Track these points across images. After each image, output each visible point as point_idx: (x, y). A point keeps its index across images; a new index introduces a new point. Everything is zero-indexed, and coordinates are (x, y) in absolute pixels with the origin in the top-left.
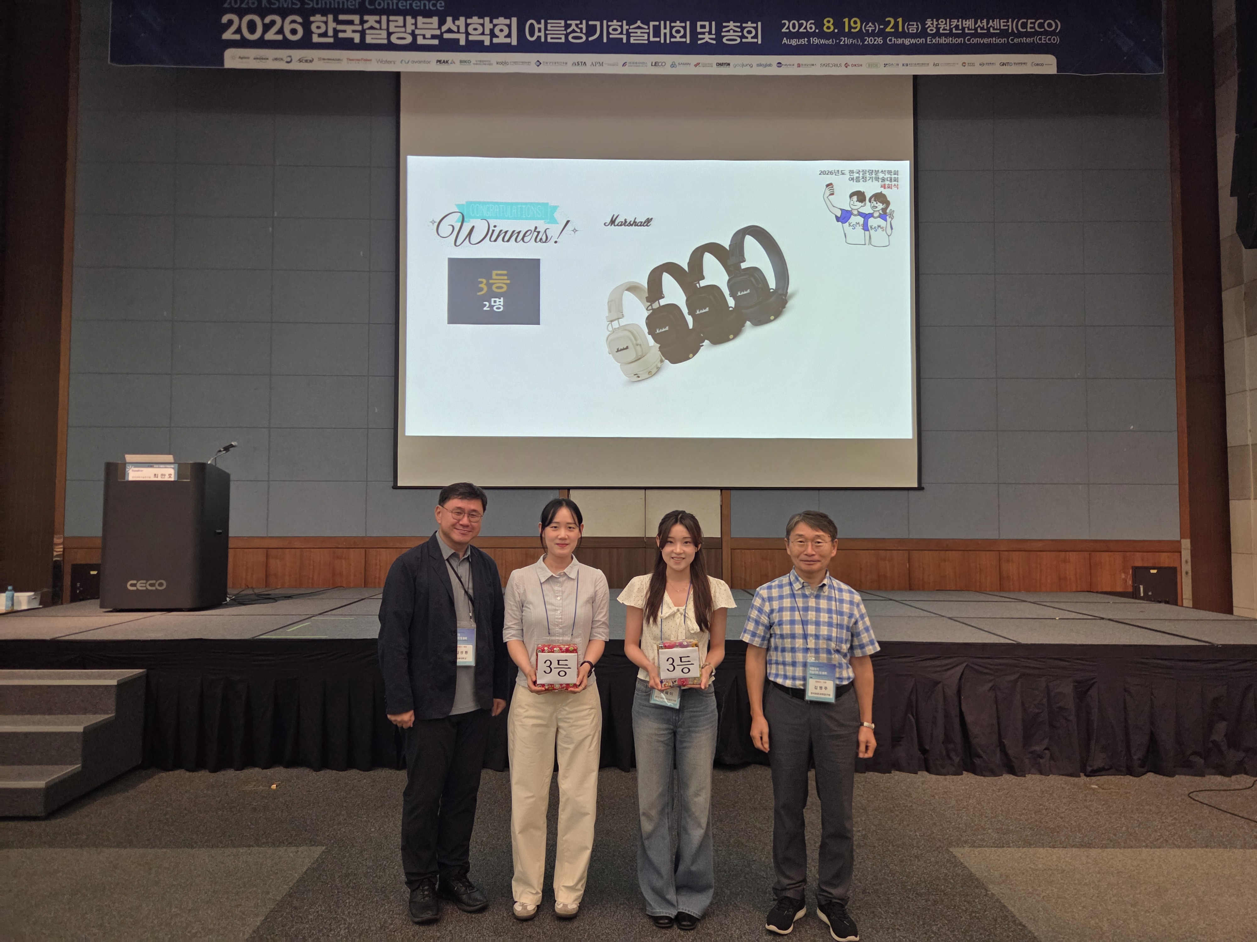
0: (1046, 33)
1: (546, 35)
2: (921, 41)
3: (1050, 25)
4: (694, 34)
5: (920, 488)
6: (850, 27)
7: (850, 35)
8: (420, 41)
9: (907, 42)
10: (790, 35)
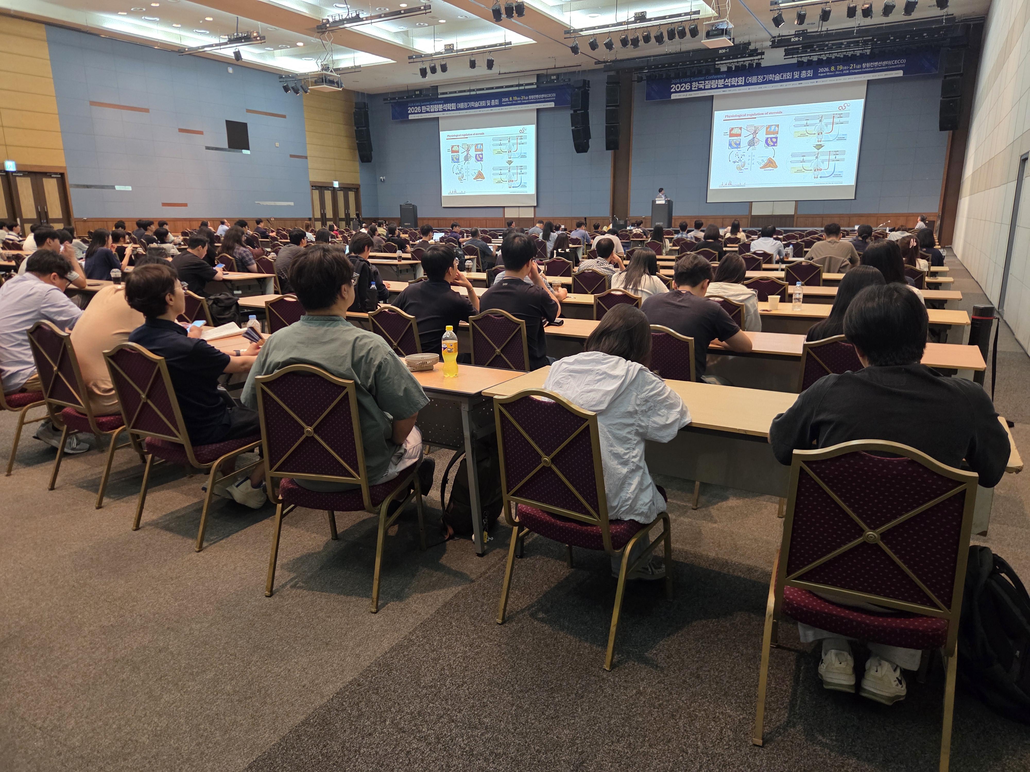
0: (901, 64)
1: (752, 81)
2: (860, 70)
3: (903, 61)
4: (793, 75)
5: (855, 199)
6: (839, 68)
7: (839, 71)
8: (719, 86)
9: (856, 71)
10: (821, 73)
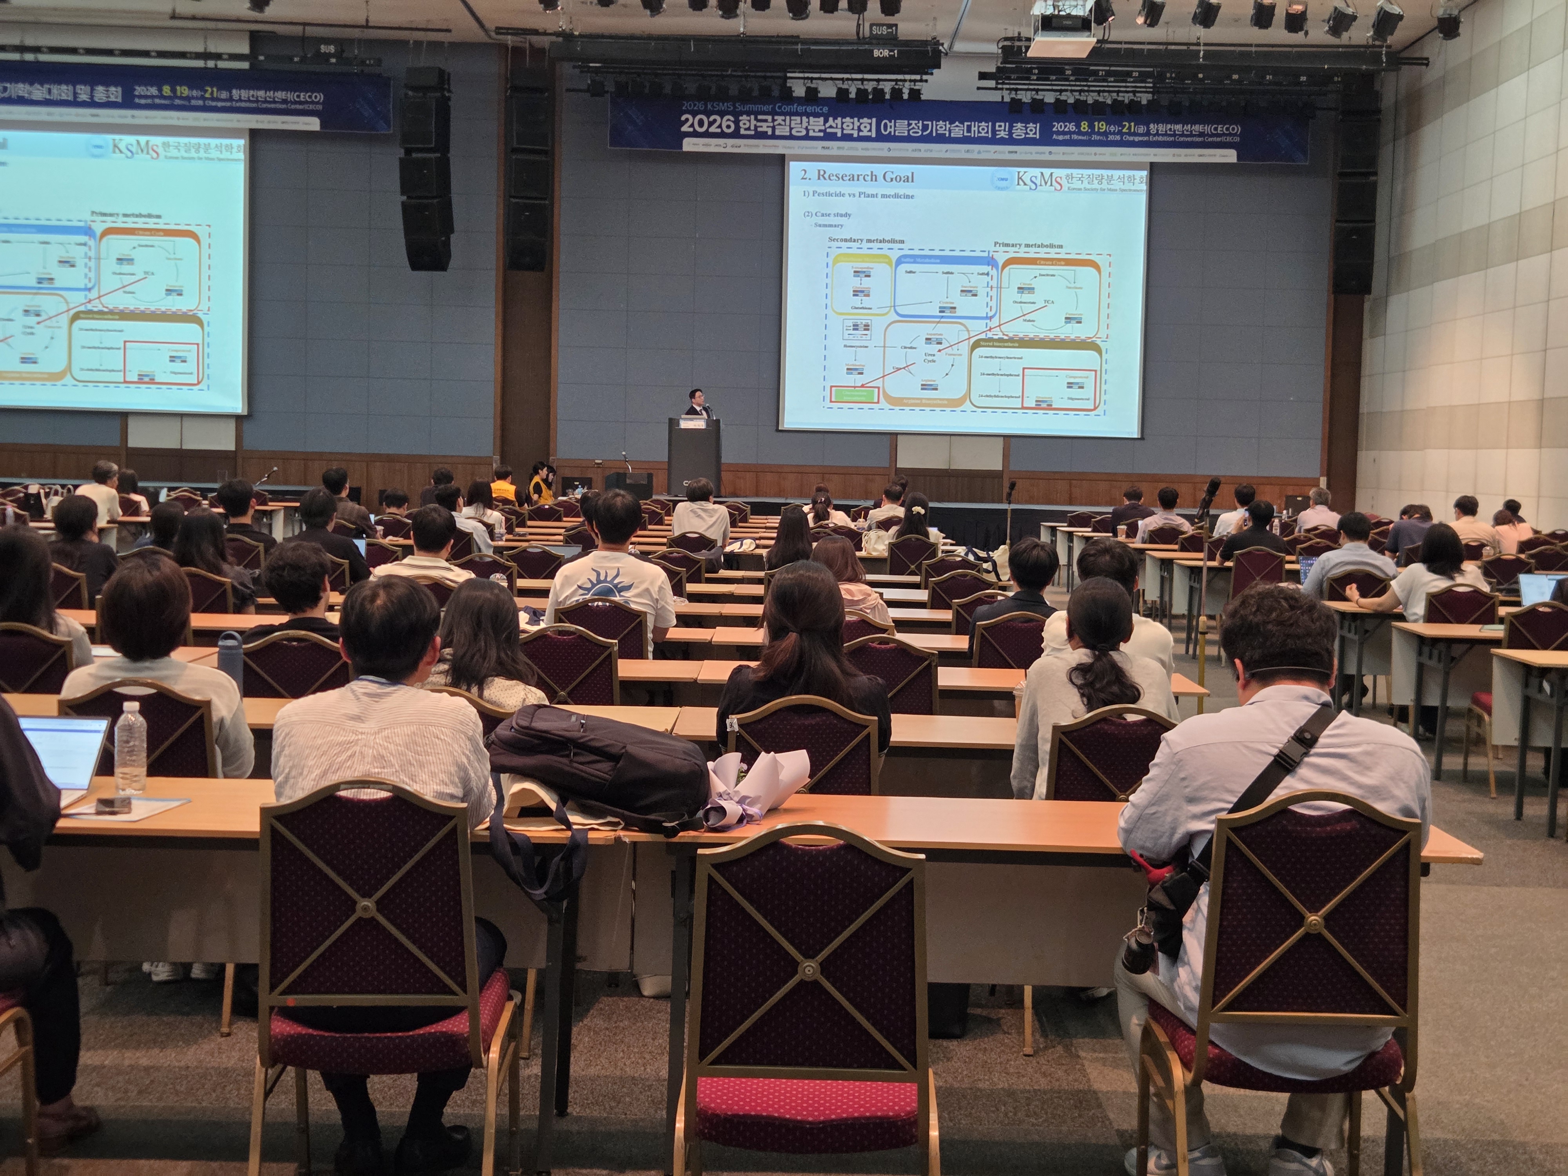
0: (1230, 135)
1: (895, 131)
2: (1146, 138)
3: (1233, 129)
4: (994, 131)
5: (1142, 438)
6: (1099, 128)
7: (1099, 133)
8: (811, 134)
9: (1137, 139)
10: (1058, 133)
